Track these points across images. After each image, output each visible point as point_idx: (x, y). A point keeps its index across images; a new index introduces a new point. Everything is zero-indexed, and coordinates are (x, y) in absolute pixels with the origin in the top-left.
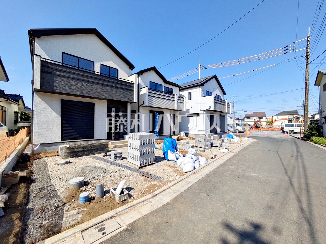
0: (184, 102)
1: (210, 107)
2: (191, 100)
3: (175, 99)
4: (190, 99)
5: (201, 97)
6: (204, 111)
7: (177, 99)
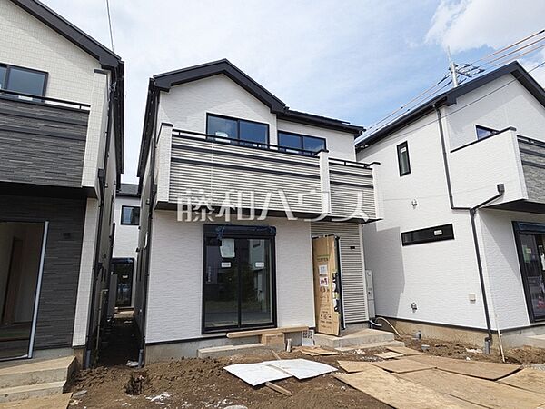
0: (374, 182)
1: (501, 188)
2: (410, 172)
3: (324, 172)
4: (405, 169)
5: (448, 151)
6: (472, 212)
7: (330, 171)
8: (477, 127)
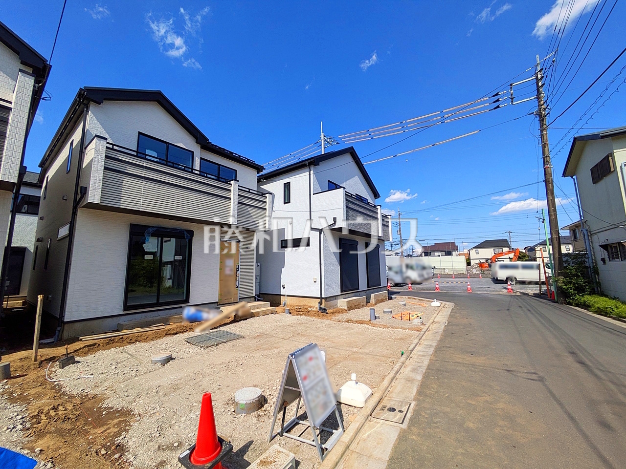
0: (267, 207)
2: (289, 202)
4: (287, 200)
5: (312, 193)
7: (239, 195)
8: (329, 181)
